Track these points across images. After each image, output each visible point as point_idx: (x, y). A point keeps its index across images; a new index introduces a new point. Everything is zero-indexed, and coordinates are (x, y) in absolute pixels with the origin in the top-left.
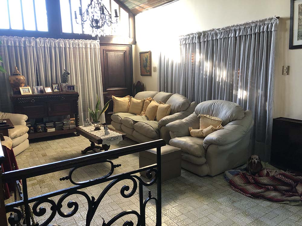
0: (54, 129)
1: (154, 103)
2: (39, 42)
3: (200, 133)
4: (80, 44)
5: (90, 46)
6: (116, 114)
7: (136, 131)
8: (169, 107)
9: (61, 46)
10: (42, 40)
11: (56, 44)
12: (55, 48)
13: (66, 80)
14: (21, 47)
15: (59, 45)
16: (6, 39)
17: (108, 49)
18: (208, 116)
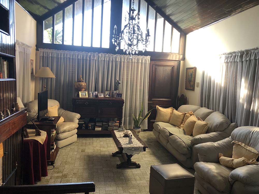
0: (101, 128)
1: (193, 118)
2: (101, 56)
3: (229, 162)
4: (133, 59)
5: (142, 61)
6: (157, 123)
7: (170, 143)
8: (206, 125)
9: (118, 60)
10: (103, 55)
11: (114, 58)
12: (112, 61)
13: (117, 88)
14: (87, 60)
15: (116, 59)
16: (77, 53)
17: (157, 64)
18: (243, 145)
